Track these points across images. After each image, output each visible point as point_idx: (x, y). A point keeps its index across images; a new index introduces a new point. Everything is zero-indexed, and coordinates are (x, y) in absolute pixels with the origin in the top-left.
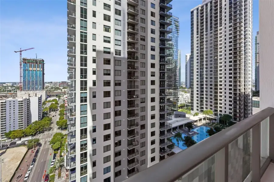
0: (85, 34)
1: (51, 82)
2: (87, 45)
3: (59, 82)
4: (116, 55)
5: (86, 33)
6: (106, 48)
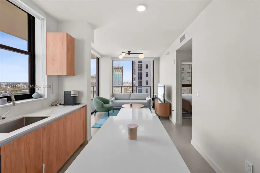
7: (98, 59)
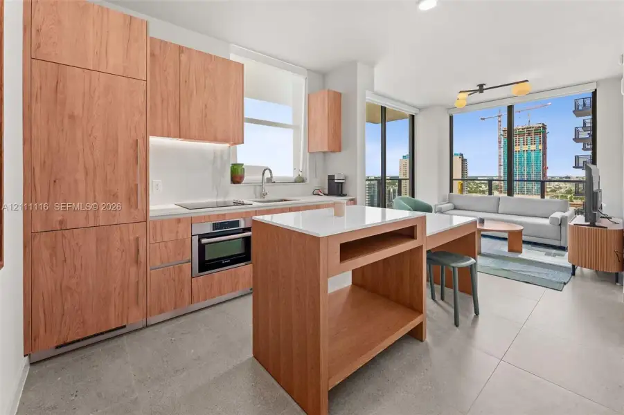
7: (412, 117)
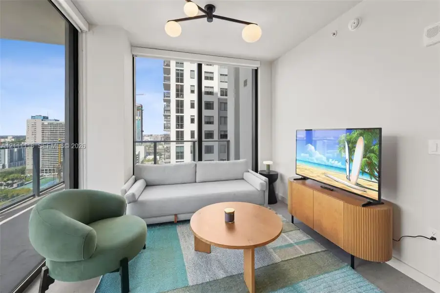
0: (182, 72)
1: (151, 135)
2: (183, 85)
3: (161, 135)
4: (221, 95)
5: (183, 70)
6: (208, 87)
